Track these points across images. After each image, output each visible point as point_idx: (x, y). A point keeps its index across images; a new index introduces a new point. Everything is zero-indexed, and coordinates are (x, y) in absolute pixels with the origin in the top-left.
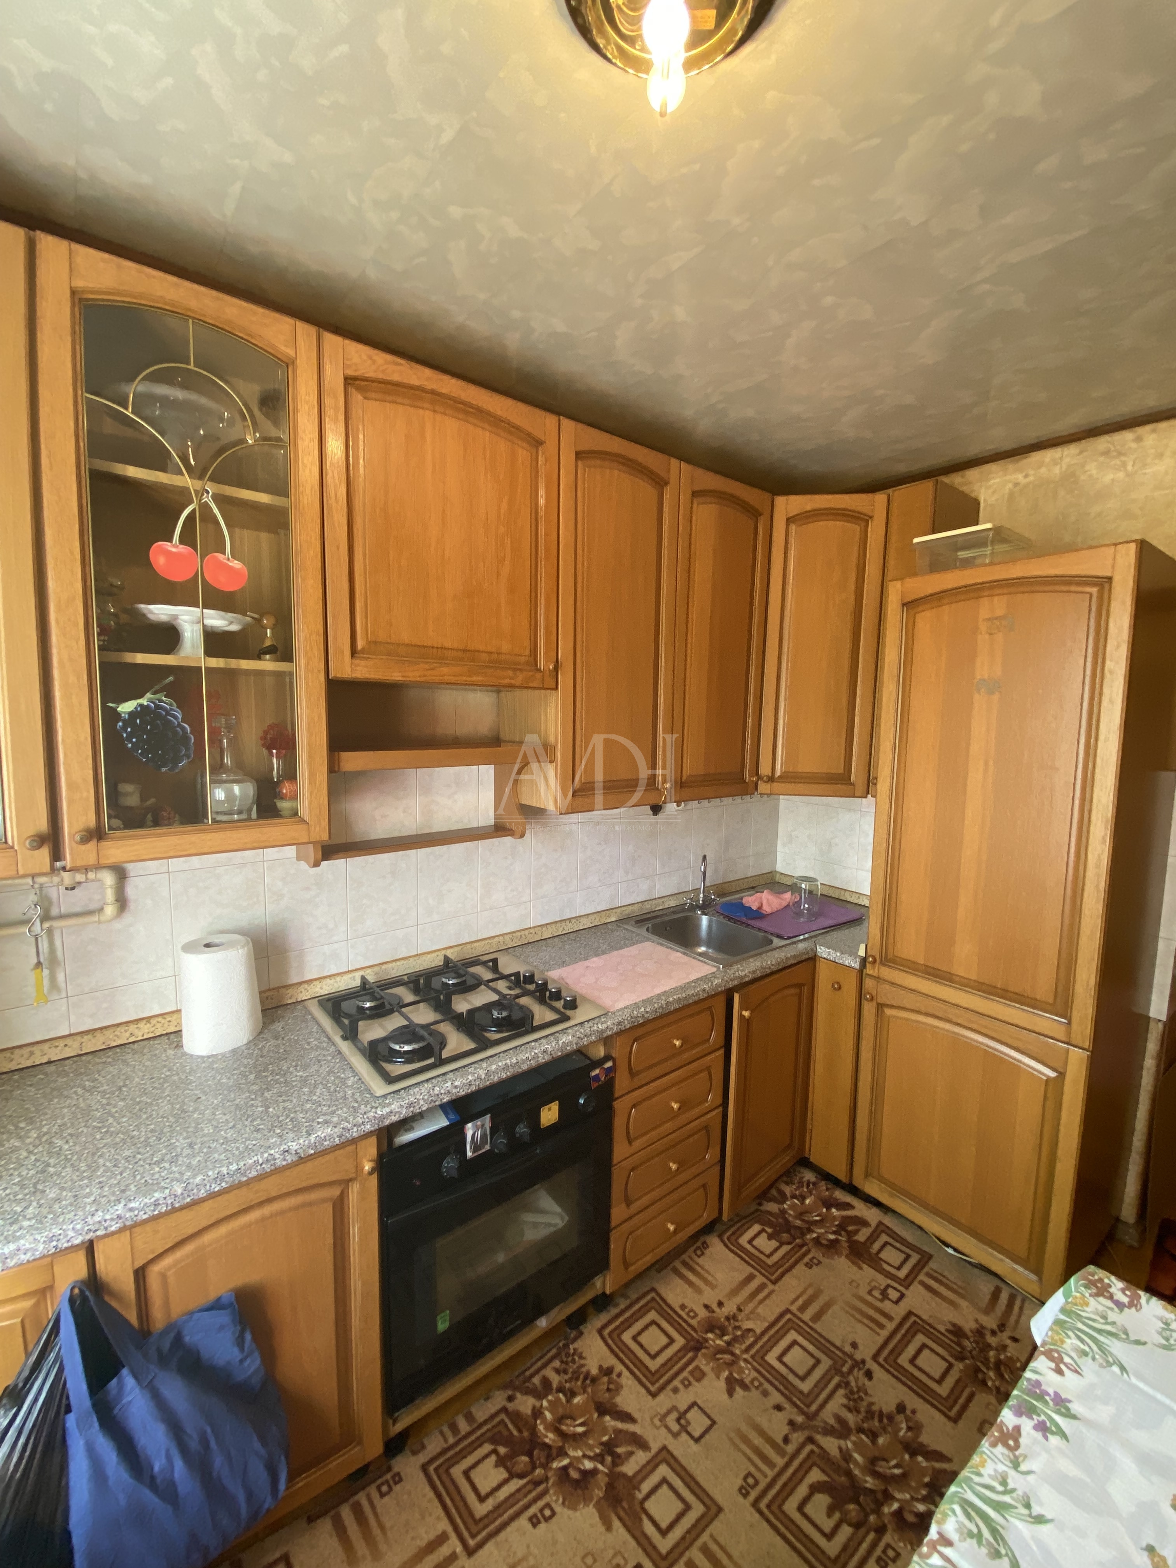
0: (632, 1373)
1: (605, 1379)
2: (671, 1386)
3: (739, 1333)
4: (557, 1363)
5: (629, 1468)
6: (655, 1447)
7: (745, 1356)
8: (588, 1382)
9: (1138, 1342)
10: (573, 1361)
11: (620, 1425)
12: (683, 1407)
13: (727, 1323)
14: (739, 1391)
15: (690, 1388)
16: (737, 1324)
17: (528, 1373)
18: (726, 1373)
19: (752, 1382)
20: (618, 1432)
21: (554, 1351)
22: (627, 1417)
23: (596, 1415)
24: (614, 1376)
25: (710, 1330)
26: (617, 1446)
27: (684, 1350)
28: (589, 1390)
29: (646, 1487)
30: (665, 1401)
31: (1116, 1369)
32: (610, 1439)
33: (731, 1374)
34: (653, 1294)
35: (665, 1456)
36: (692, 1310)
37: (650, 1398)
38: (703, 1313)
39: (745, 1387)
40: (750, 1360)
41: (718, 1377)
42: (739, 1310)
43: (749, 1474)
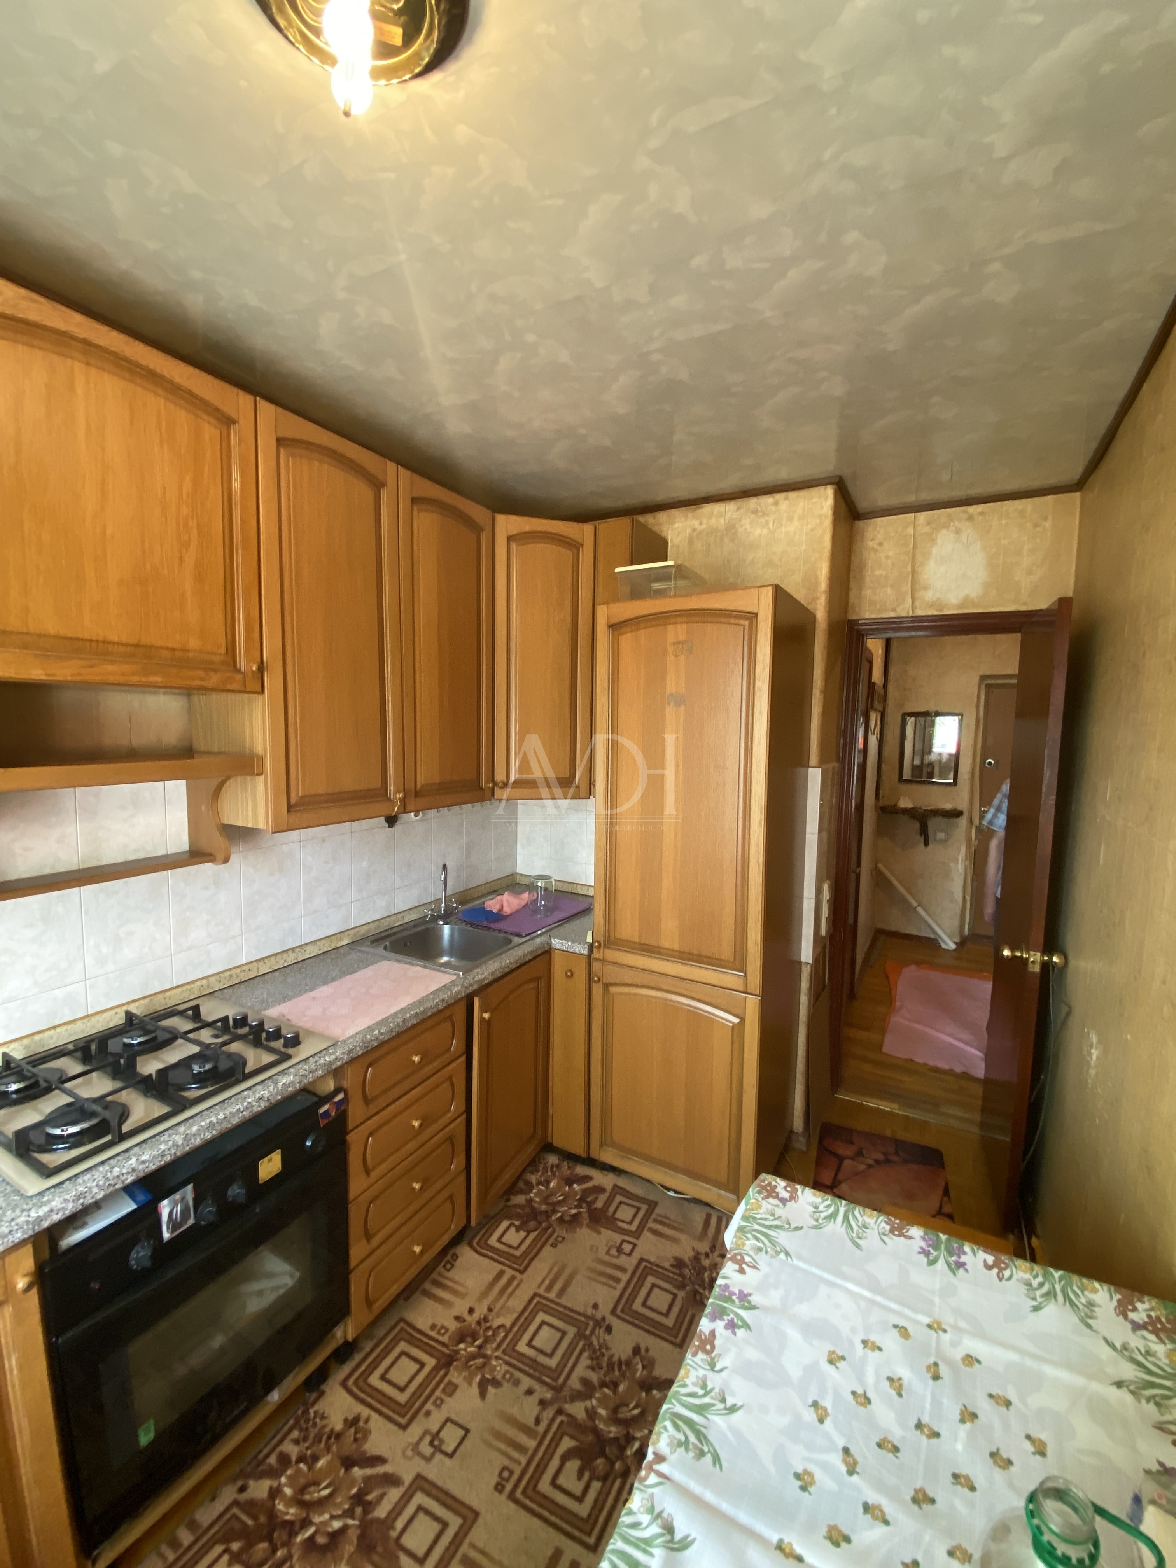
0: (380, 1413)
1: (352, 1430)
2: (423, 1411)
3: (490, 1333)
4: (295, 1434)
5: (381, 1512)
6: (408, 1479)
7: (499, 1353)
8: (333, 1440)
9: (798, 1229)
10: (315, 1424)
11: (369, 1471)
12: (435, 1428)
13: (478, 1327)
14: (491, 1390)
15: (443, 1406)
16: (488, 1325)
17: (261, 1456)
18: (478, 1378)
19: (504, 1377)
20: (367, 1479)
21: (292, 1422)
22: (380, 1460)
23: (343, 1471)
24: (361, 1423)
25: (462, 1340)
26: (367, 1494)
27: (436, 1369)
28: (334, 1448)
29: (400, 1524)
30: (416, 1430)
31: (782, 1256)
32: (360, 1490)
33: (483, 1376)
34: (402, 1324)
35: (421, 1483)
36: (443, 1327)
37: (401, 1432)
38: (453, 1326)
39: (496, 1383)
40: (502, 1356)
41: (470, 1384)
42: (490, 1310)
43: (504, 1468)
